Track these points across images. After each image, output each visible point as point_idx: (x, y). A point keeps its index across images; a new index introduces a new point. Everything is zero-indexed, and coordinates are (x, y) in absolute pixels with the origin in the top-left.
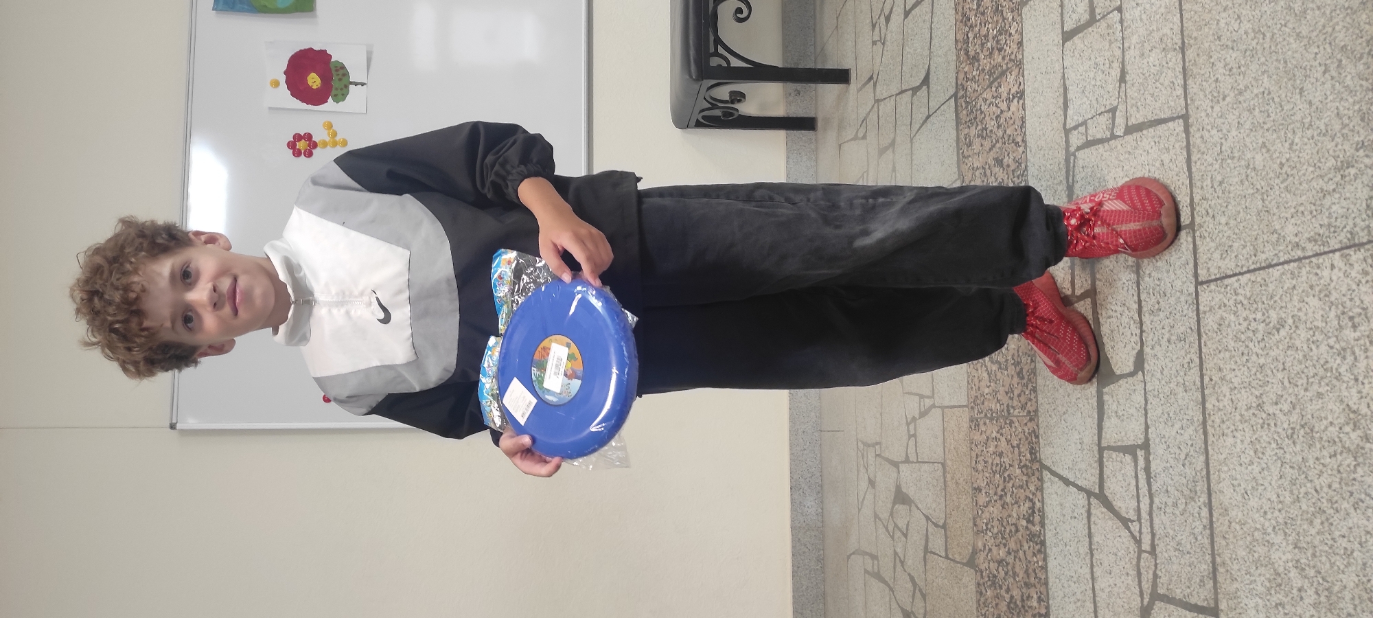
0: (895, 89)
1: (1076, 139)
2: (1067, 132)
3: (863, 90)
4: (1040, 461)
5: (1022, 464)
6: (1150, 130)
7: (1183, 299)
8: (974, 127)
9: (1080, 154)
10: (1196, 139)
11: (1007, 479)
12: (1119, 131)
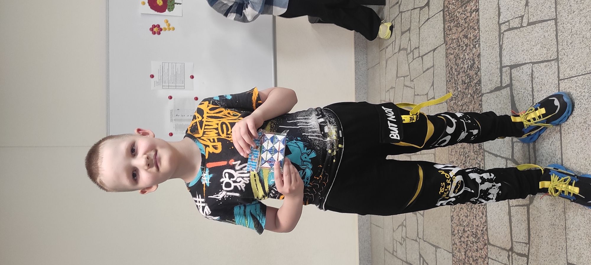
0: (410, 7)
1: (504, 28)
2: (500, 25)
3: (393, 8)
4: (484, 149)
5: (474, 151)
6: (539, 24)
7: (552, 86)
8: (453, 23)
9: (505, 33)
10: (560, 27)
11: (467, 157)
12: (525, 24)
